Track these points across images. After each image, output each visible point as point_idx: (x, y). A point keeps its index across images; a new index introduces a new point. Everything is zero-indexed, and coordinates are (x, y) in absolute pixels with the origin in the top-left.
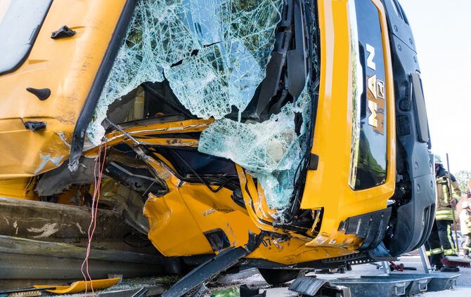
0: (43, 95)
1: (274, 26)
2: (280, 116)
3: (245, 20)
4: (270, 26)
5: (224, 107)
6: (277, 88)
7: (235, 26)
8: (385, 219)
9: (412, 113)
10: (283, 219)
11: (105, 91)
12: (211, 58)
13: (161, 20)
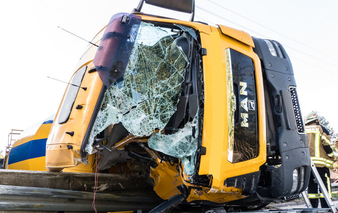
0: (72, 134)
1: (180, 84)
2: (184, 129)
3: (163, 85)
4: (178, 84)
5: (151, 130)
6: (185, 114)
7: (157, 89)
8: (256, 178)
9: (282, 114)
10: (192, 180)
11: (92, 131)
12: (143, 107)
13: (117, 96)
